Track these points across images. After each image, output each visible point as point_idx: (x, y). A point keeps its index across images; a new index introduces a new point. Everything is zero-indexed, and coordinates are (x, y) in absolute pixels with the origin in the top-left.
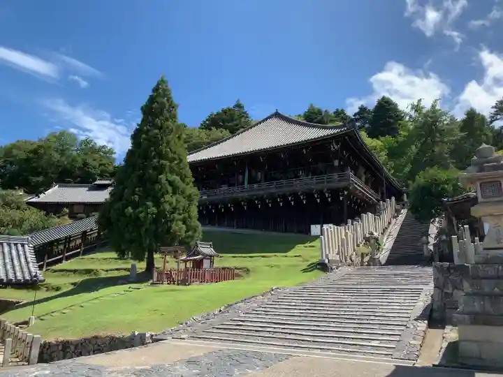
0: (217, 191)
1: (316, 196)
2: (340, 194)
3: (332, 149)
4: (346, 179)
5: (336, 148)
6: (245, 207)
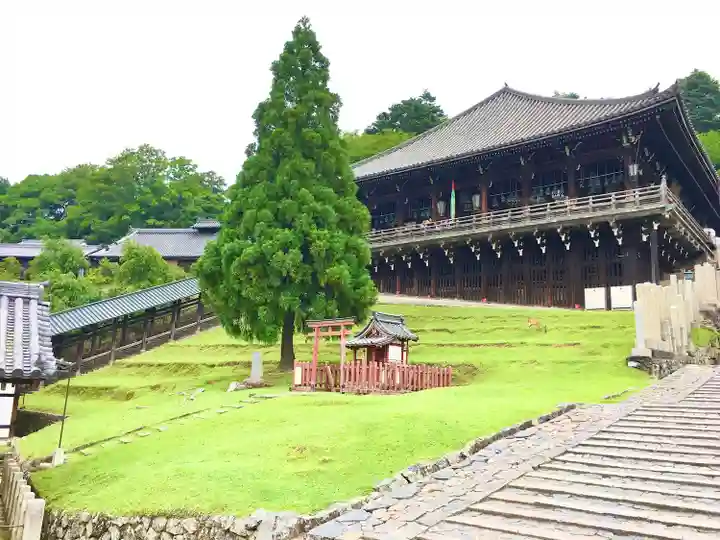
0: (399, 231)
1: (592, 234)
2: (643, 229)
3: (625, 144)
4: (658, 199)
5: (632, 141)
6: (451, 259)
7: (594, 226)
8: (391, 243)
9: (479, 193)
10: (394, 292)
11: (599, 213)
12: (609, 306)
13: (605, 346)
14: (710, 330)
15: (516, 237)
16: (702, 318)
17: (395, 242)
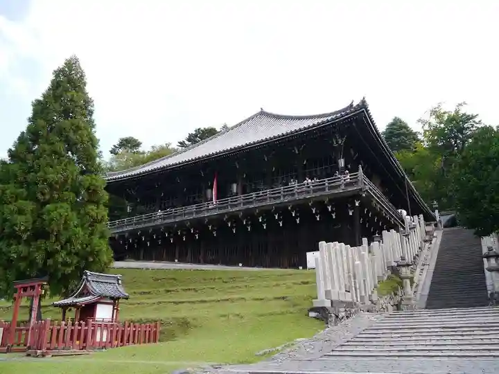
1: (314, 211)
2: (349, 206)
3: (335, 145)
5: (340, 142)
6: (214, 233)
7: (314, 205)
8: (170, 221)
11: (318, 194)
15: (260, 214)
17: (172, 220)
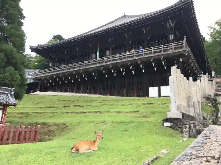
1: (153, 65)
2: (175, 62)
3: (168, 27)
4: (182, 47)
5: (171, 25)
6: (96, 77)
7: (154, 61)
8: (71, 70)
9: (109, 49)
10: (73, 92)
12: (159, 96)
13: (153, 113)
14: (210, 106)
15: (122, 66)
16: (205, 100)
17: (73, 70)
